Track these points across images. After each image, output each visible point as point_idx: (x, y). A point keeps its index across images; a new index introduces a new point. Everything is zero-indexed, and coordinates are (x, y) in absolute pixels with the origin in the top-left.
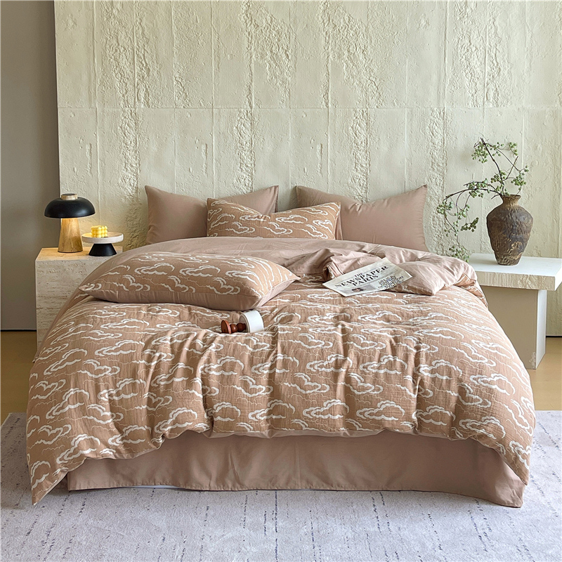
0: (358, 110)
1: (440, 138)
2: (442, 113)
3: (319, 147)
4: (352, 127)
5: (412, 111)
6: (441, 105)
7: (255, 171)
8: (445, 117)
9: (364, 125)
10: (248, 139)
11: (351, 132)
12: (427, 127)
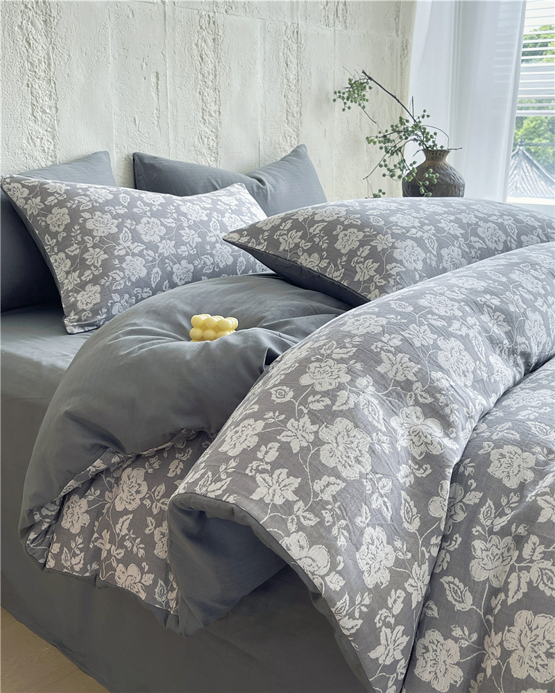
0: (204, 13)
1: (294, 72)
2: (295, 32)
3: (153, 79)
4: (196, 45)
5: (264, 25)
6: (296, 19)
7: (58, 121)
8: (299, 40)
9: (210, 42)
10: (42, 54)
11: (196, 53)
12: (281, 54)
